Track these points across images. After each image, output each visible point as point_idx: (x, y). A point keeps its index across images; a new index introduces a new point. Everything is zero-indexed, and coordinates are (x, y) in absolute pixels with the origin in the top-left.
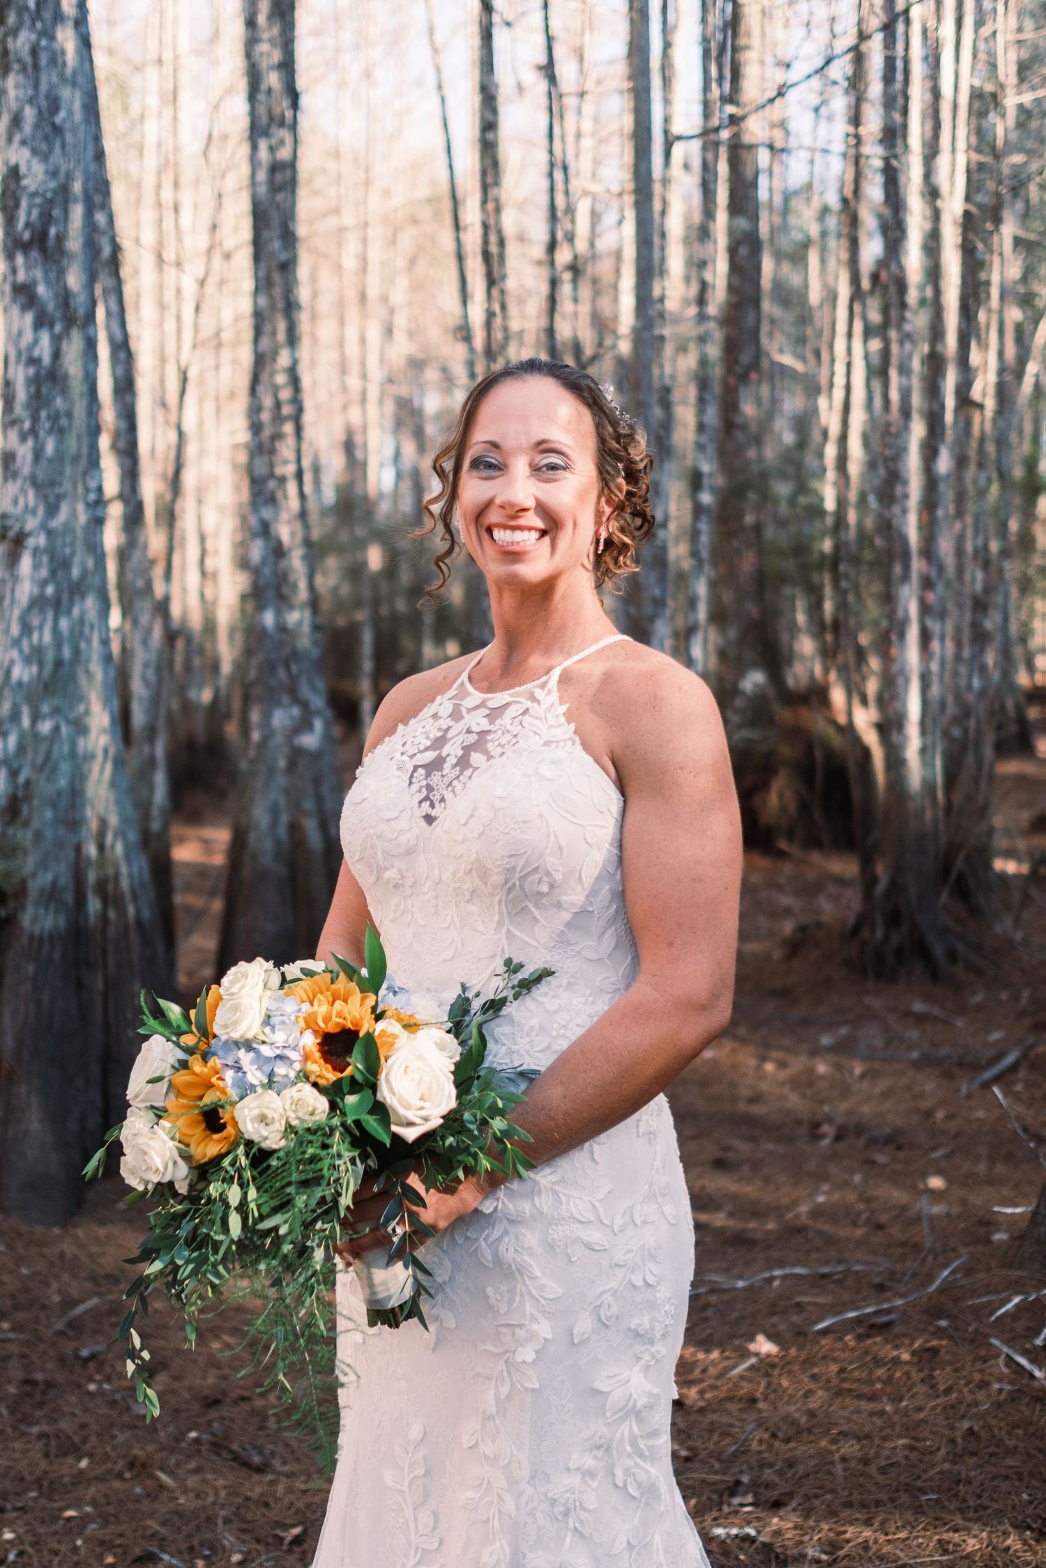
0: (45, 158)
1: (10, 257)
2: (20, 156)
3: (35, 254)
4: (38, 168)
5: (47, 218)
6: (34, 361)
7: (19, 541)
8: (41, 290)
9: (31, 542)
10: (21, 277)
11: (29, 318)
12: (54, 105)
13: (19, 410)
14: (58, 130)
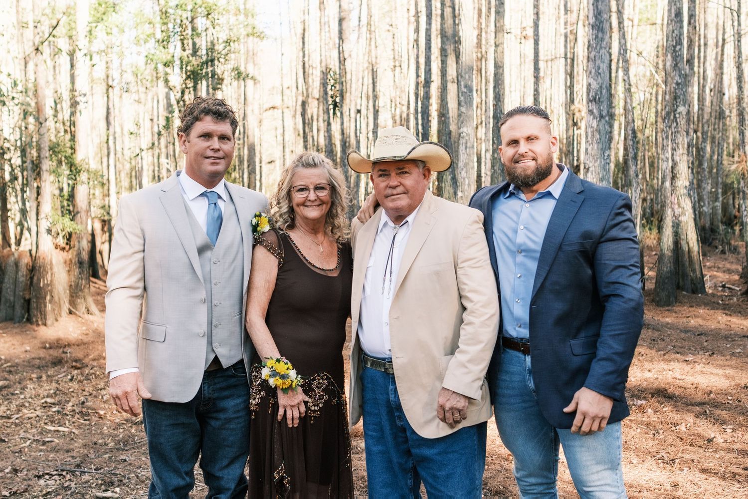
0: (596, 81)
1: (588, 103)
2: (591, 81)
3: (594, 103)
4: (595, 83)
5: (596, 94)
6: (592, 127)
7: (588, 169)
8: (595, 111)
9: (590, 169)
10: (590, 108)
11: (592, 117)
12: (599, 68)
13: (589, 139)
14: (599, 73)
